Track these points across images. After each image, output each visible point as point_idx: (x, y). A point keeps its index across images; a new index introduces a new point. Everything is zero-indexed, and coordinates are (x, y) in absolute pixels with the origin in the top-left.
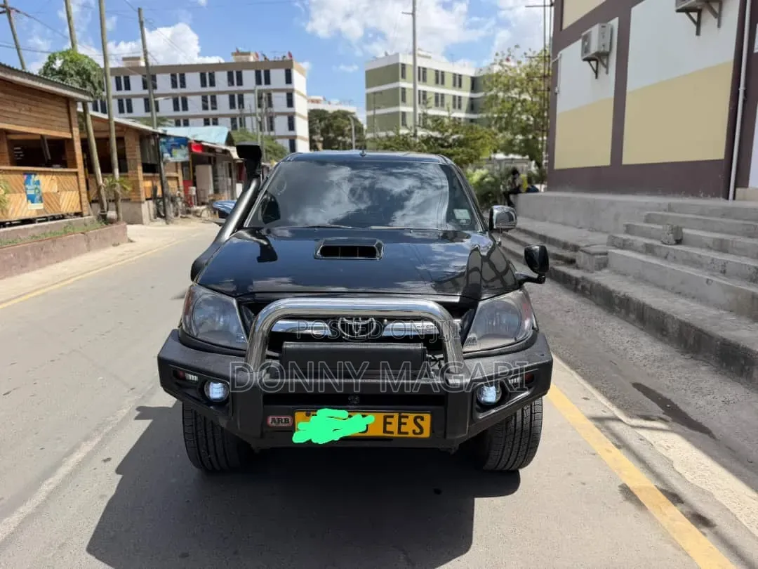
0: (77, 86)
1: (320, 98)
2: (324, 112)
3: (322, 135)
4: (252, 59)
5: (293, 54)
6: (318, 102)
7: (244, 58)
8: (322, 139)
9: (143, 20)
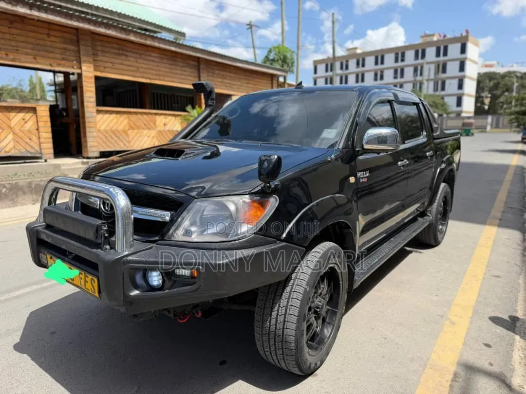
0: (278, 67)
1: (494, 62)
2: (494, 73)
3: (490, 93)
4: (435, 39)
5: (469, 31)
6: (491, 66)
7: (429, 39)
8: (489, 95)
9: (335, 20)
